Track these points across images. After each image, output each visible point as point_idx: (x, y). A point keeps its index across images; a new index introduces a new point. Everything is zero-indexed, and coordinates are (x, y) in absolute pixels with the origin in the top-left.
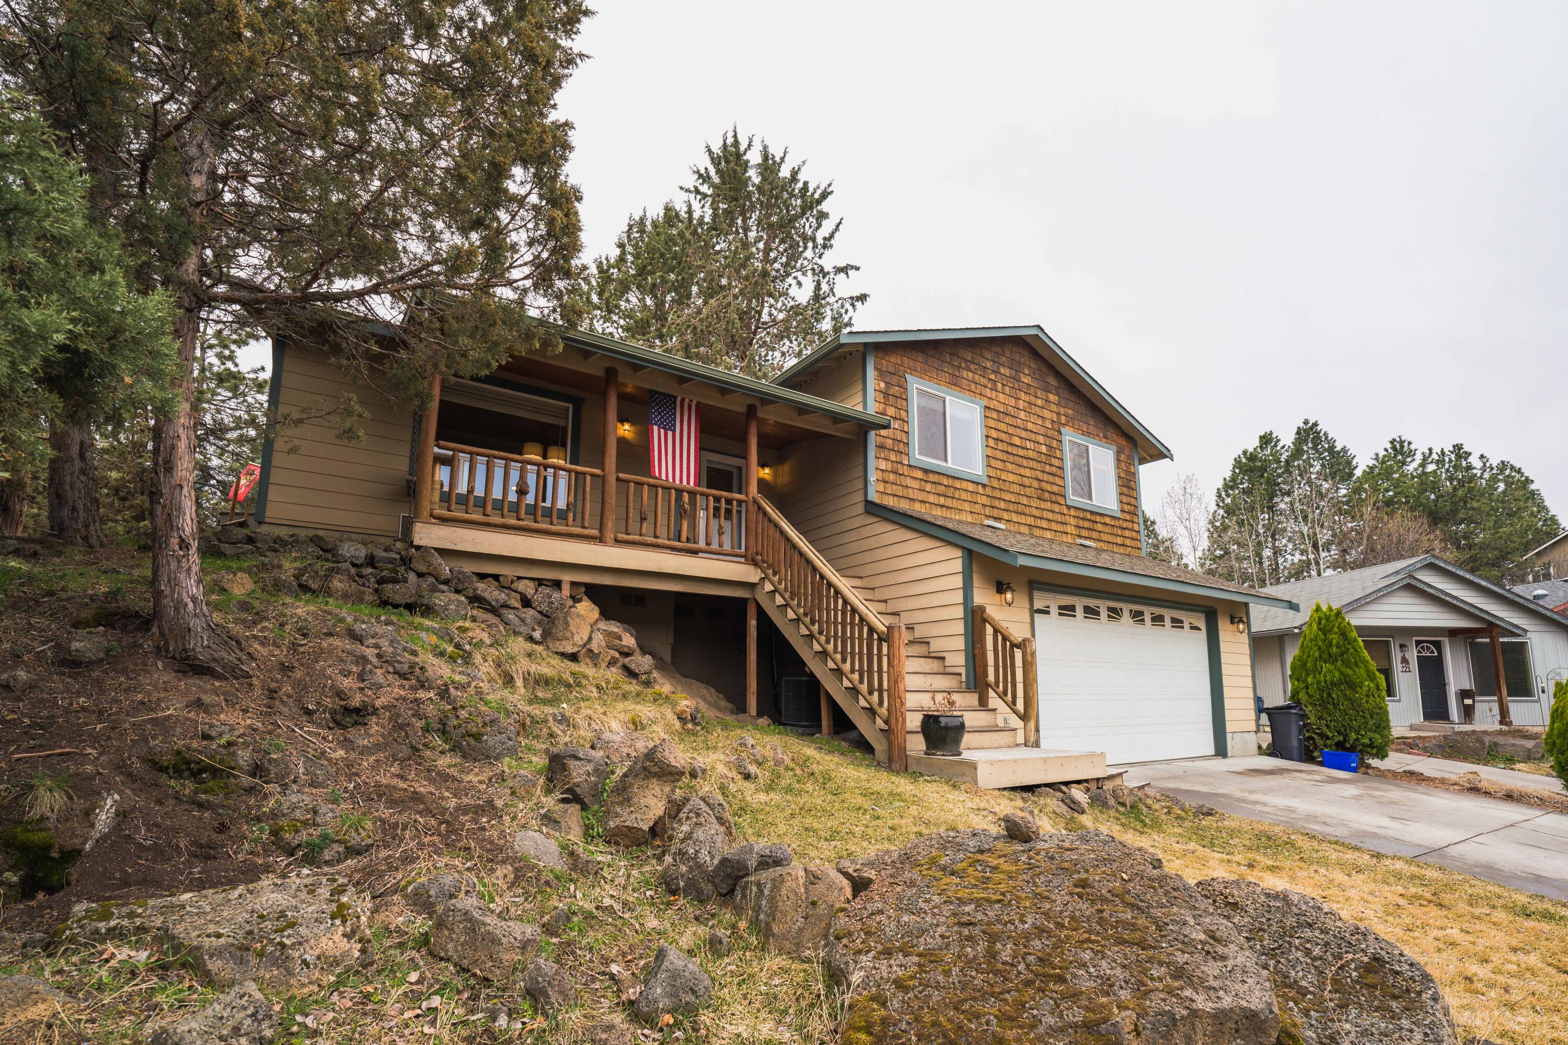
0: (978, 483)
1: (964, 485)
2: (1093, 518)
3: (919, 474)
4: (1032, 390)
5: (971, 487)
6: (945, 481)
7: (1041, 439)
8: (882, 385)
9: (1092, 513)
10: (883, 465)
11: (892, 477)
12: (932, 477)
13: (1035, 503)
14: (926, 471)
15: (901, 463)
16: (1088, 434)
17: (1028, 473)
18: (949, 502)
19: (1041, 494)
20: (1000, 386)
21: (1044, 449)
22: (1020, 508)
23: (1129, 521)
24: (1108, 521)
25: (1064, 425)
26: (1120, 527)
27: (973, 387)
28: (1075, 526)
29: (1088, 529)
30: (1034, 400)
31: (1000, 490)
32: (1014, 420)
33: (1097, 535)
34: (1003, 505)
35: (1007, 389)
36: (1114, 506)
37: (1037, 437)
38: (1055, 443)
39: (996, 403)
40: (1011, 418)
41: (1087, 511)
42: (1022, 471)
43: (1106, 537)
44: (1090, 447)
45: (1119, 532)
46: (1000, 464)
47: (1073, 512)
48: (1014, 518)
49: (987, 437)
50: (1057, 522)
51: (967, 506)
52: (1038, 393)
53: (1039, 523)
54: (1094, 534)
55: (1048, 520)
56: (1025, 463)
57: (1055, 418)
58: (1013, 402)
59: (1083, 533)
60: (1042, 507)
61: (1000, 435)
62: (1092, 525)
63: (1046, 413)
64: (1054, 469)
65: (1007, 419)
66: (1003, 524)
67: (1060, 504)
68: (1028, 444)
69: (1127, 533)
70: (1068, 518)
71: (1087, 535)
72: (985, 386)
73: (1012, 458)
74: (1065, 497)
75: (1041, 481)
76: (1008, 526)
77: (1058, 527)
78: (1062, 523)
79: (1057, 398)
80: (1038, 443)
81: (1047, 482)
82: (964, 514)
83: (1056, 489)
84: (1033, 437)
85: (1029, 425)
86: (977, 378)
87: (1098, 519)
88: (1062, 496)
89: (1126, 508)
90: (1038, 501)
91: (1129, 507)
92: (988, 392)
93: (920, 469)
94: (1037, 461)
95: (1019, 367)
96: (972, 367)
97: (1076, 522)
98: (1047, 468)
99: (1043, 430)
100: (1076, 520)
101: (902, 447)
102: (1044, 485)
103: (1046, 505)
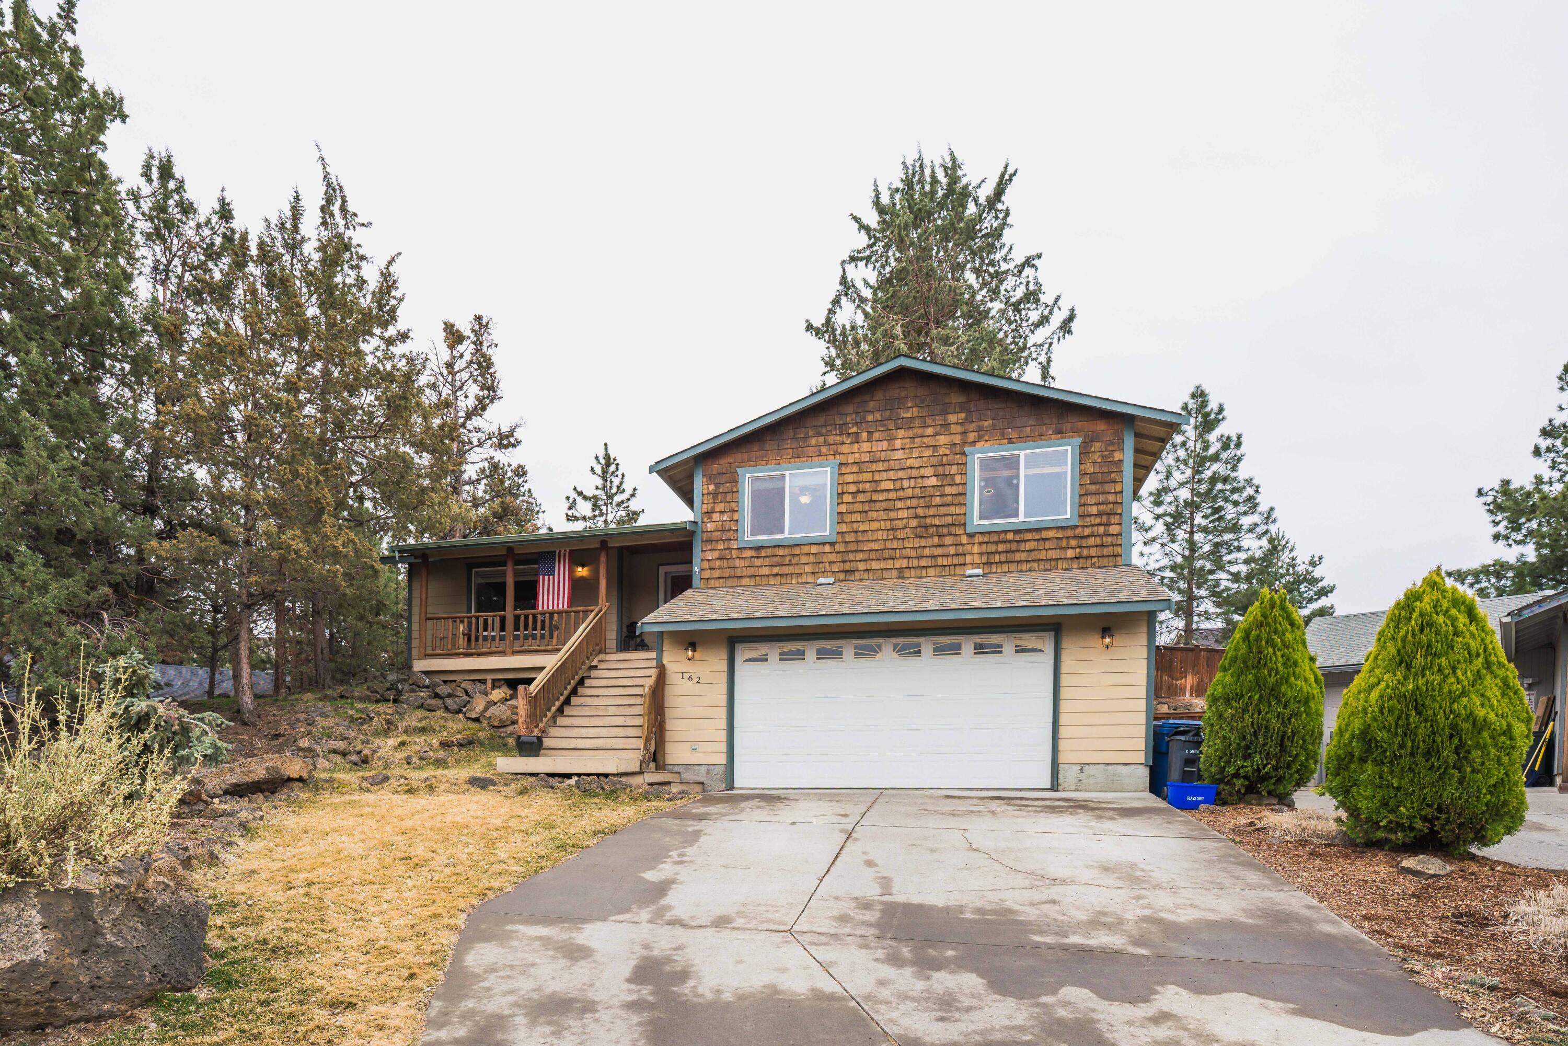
0: (824, 544)
1: (805, 549)
2: (1017, 538)
3: (750, 553)
4: (918, 423)
5: (814, 549)
6: (781, 552)
7: (930, 471)
8: (711, 487)
9: (1016, 532)
10: (711, 555)
11: (718, 563)
12: (764, 552)
13: (915, 542)
14: (758, 548)
15: (729, 549)
16: (1023, 439)
17: (902, 514)
18: (785, 570)
19: (923, 531)
20: (864, 435)
21: (933, 481)
22: (886, 554)
23: (1100, 525)
24: (1051, 534)
25: (972, 444)
26: (1075, 537)
27: (824, 450)
28: (981, 554)
29: (1006, 552)
30: (920, 431)
31: (858, 542)
32: (886, 464)
33: (1024, 556)
34: (859, 556)
35: (876, 435)
36: (1067, 513)
37: (923, 471)
38: (954, 469)
39: (857, 455)
40: (880, 464)
41: (1006, 532)
42: (893, 515)
43: (1043, 555)
44: (1022, 454)
45: (1073, 543)
46: (858, 517)
47: (978, 539)
48: (875, 565)
49: (841, 495)
50: (947, 556)
51: (808, 569)
52: (929, 421)
53: (916, 563)
54: (1018, 557)
55: (933, 557)
56: (899, 504)
57: (957, 439)
58: (884, 445)
59: (997, 558)
60: (923, 544)
61: (861, 487)
62: (1014, 546)
63: (942, 440)
64: (949, 498)
65: (874, 467)
66: (858, 575)
67: (955, 535)
68: (906, 484)
69: (1091, 541)
70: (969, 547)
71: (1003, 559)
72: (843, 443)
73: (878, 506)
74: (965, 525)
75: (924, 517)
76: (866, 576)
77: (950, 561)
78: (957, 555)
79: (963, 415)
80: (923, 477)
81: (934, 516)
82: (804, 577)
83: (949, 520)
84: (915, 473)
85: (909, 463)
86: (830, 439)
87: (1029, 536)
88: (959, 525)
89: (1094, 510)
90: (916, 540)
91: (1101, 507)
92: (845, 449)
93: (751, 548)
94: (920, 497)
95: (899, 403)
96: (824, 430)
97: (983, 548)
98: (937, 500)
99: (933, 460)
100: (984, 546)
101: (730, 534)
102: (928, 521)
103: (930, 541)
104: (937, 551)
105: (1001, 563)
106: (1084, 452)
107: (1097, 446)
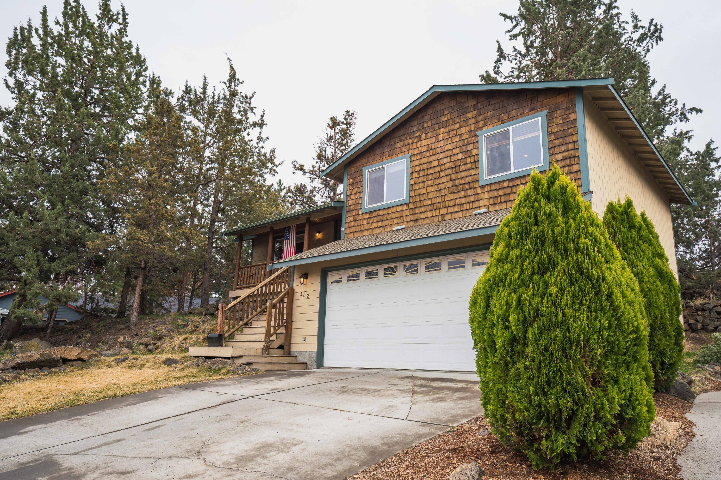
0: (403, 205)
2: (511, 184)
3: (368, 216)
4: (451, 122)
5: (399, 209)
6: (382, 213)
7: (458, 150)
8: (351, 181)
9: (510, 180)
10: (349, 220)
11: (353, 224)
12: (374, 214)
13: (451, 197)
14: (371, 212)
15: (358, 214)
16: (510, 119)
17: (444, 180)
18: (384, 223)
19: (455, 189)
20: (423, 136)
21: (460, 156)
22: (435, 206)
23: (564, 167)
25: (481, 128)
27: (403, 149)
28: (489, 198)
29: (505, 195)
30: (452, 127)
31: (420, 201)
32: (434, 151)
34: (421, 210)
35: (429, 135)
36: (541, 162)
37: (454, 151)
38: (471, 147)
39: (420, 149)
40: (431, 151)
41: (503, 181)
42: (438, 181)
44: (511, 128)
46: (420, 185)
47: (486, 189)
48: (430, 214)
49: (411, 173)
50: (469, 203)
51: (395, 221)
52: (457, 120)
53: (452, 210)
54: (512, 197)
55: (461, 204)
56: (442, 174)
57: (473, 127)
58: (434, 140)
59: (499, 200)
60: (455, 197)
61: (422, 167)
62: (509, 190)
63: (465, 130)
64: (470, 165)
65: (428, 154)
66: (420, 222)
67: (474, 188)
68: (445, 161)
70: (482, 195)
72: (412, 143)
73: (431, 177)
74: (479, 181)
75: (456, 180)
76: (425, 222)
77: (471, 206)
78: (475, 201)
79: (475, 112)
80: (454, 155)
81: (461, 178)
83: (470, 179)
84: (450, 153)
85: (447, 147)
86: (406, 142)
87: (518, 182)
88: (476, 181)
89: (559, 157)
90: (451, 195)
91: (565, 154)
92: (414, 146)
93: (368, 212)
94: (453, 168)
95: (441, 113)
96: (403, 138)
97: (490, 195)
98: (462, 168)
99: (460, 143)
100: (491, 193)
101: (359, 206)
102: (458, 182)
103: (459, 195)
104: (463, 201)
105: (502, 203)
106: (550, 119)
107: (558, 113)
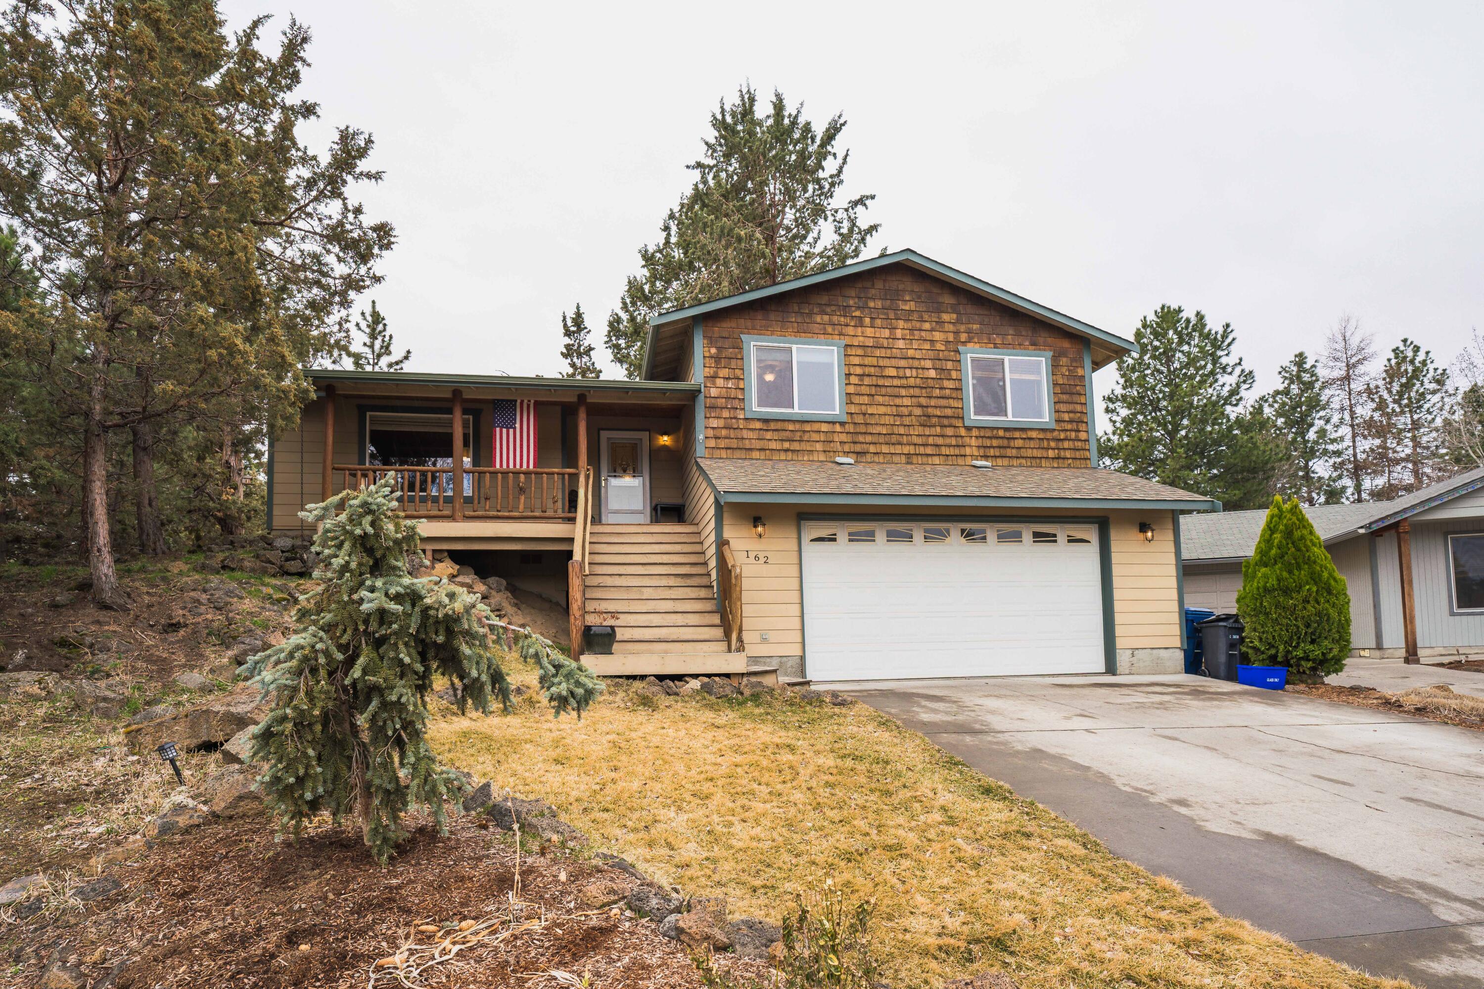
0: (834, 423)
1: (816, 427)
2: (1008, 435)
3: (758, 425)
4: (915, 316)
5: (824, 427)
6: (791, 427)
7: (928, 364)
8: (713, 351)
9: (1006, 429)
10: (714, 423)
11: (724, 432)
12: (772, 426)
13: (919, 430)
14: (766, 421)
15: (735, 418)
16: (1005, 345)
17: (907, 401)
18: (796, 446)
19: (926, 421)
20: (867, 321)
21: (932, 373)
22: (894, 439)
23: (1071, 430)
24: (1034, 434)
25: (964, 343)
26: (1054, 439)
27: (829, 329)
28: (978, 447)
29: (999, 447)
30: (918, 325)
31: (866, 424)
32: (889, 351)
33: (1014, 452)
34: (869, 439)
35: (878, 322)
36: (1046, 417)
37: (923, 362)
38: (949, 365)
39: (861, 339)
40: (883, 350)
41: (998, 428)
42: (898, 401)
43: (1029, 453)
44: (1007, 359)
45: (1053, 444)
46: (866, 399)
47: (975, 433)
48: (885, 449)
49: (848, 375)
50: (950, 446)
51: (819, 447)
52: (926, 317)
53: (922, 450)
54: (1009, 452)
55: (937, 445)
56: (903, 392)
57: (951, 337)
58: (886, 333)
59: (992, 452)
60: (927, 433)
61: (867, 370)
62: (1005, 442)
63: (937, 336)
64: (948, 392)
65: (878, 353)
66: (869, 458)
67: (955, 427)
68: (908, 373)
69: (1066, 444)
70: (967, 440)
71: (998, 454)
72: (847, 325)
73: (883, 391)
74: (963, 418)
75: (927, 407)
76: (876, 459)
77: (952, 451)
78: (958, 446)
79: (955, 316)
80: (923, 369)
81: (936, 407)
82: (815, 454)
83: (949, 412)
84: (916, 363)
85: (911, 353)
86: (835, 319)
87: (1017, 434)
88: (958, 417)
89: (1066, 417)
90: (921, 428)
91: (1071, 415)
92: (850, 330)
93: (759, 420)
94: (922, 388)
95: (896, 296)
96: (828, 310)
97: (980, 442)
98: (937, 392)
99: (931, 354)
100: (980, 440)
101: (736, 403)
102: (930, 411)
103: (933, 431)
104: (940, 441)
105: (996, 457)
106: (1055, 366)
107: (1064, 361)
